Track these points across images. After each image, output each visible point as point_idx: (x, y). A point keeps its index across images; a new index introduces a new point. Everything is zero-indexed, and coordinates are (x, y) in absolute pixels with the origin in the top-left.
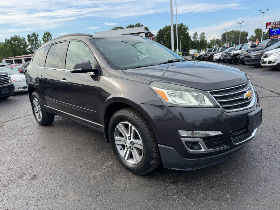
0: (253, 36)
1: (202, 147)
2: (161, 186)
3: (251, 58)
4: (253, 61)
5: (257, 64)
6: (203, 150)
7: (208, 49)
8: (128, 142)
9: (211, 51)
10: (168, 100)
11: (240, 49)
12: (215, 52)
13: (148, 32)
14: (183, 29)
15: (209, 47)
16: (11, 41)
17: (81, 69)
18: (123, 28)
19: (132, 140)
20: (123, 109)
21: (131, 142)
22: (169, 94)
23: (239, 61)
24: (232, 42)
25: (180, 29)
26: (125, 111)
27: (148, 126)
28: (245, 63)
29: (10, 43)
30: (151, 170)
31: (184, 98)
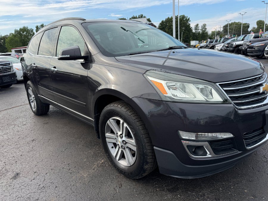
0: (254, 28)
1: (208, 153)
2: (157, 195)
3: (254, 48)
4: (256, 51)
5: (260, 55)
6: (209, 155)
7: (209, 40)
8: (119, 141)
9: (212, 42)
10: (167, 94)
11: (243, 40)
12: (216, 43)
13: (150, 23)
14: (185, 20)
15: (210, 39)
16: (20, 32)
17: (69, 56)
18: (126, 20)
19: (124, 138)
20: (115, 103)
21: (123, 141)
22: (168, 87)
23: (242, 52)
24: (234, 34)
25: (182, 20)
26: (116, 105)
27: (142, 124)
28: (248, 54)
29: (19, 34)
30: (144, 175)
31: (187, 90)
